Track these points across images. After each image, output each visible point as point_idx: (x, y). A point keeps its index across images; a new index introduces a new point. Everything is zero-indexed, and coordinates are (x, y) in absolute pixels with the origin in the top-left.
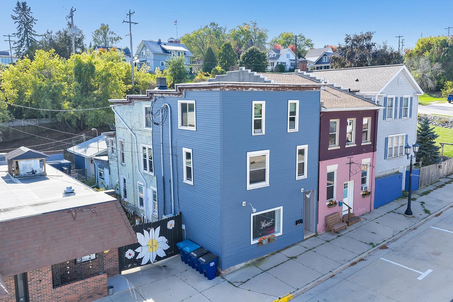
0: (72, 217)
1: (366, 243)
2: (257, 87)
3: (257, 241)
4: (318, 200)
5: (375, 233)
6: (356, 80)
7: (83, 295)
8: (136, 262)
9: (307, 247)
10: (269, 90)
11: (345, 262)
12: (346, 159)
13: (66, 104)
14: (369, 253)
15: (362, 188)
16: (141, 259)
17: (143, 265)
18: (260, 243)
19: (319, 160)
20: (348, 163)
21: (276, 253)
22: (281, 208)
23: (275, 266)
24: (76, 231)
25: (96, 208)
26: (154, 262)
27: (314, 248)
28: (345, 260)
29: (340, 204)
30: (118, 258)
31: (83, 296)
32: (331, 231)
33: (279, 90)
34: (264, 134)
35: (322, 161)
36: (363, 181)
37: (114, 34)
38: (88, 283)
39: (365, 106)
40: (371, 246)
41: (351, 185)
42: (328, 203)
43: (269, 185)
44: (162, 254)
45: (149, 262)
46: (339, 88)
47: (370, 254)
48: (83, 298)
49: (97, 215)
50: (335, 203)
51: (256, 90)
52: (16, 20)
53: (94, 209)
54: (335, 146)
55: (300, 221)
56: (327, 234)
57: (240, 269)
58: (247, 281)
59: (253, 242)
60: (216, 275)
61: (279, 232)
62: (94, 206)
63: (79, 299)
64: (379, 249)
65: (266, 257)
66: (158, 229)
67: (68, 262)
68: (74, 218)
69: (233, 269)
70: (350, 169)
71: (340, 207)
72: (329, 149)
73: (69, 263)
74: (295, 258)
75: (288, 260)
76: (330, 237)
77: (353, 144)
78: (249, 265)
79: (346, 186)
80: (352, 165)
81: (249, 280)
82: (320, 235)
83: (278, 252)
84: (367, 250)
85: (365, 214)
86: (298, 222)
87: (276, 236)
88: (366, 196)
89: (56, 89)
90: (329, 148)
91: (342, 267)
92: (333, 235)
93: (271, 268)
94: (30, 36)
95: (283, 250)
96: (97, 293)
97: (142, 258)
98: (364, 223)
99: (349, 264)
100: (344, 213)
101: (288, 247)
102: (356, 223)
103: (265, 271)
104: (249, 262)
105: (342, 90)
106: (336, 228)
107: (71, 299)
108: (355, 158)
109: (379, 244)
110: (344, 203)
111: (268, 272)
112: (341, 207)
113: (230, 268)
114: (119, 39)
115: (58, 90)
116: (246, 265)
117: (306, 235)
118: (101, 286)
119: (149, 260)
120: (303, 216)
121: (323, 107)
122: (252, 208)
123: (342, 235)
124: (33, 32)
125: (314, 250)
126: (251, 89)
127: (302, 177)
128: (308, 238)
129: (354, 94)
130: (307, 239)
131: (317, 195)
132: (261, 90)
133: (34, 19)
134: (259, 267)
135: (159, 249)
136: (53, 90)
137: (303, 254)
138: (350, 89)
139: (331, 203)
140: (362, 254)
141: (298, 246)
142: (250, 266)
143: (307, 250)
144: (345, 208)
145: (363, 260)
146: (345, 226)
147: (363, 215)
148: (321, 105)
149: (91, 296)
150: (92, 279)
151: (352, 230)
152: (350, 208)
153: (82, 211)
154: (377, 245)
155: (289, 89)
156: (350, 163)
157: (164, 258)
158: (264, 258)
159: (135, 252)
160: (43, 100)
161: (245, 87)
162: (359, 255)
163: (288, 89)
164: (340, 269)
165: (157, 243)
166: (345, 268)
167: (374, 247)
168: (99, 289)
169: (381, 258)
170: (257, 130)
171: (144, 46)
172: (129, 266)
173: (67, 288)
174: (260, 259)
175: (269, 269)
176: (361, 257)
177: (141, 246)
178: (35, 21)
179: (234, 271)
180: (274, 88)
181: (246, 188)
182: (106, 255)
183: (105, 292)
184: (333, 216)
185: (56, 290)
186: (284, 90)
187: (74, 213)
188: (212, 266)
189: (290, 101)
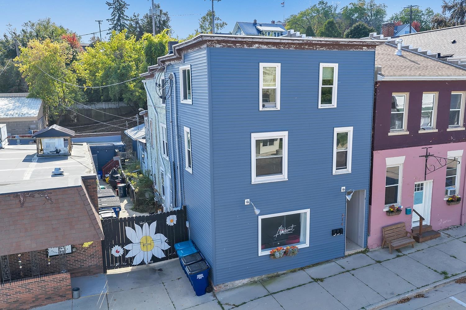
0: (19, 203)
1: (435, 271)
2: (267, 44)
3: (267, 252)
4: (370, 203)
5: (456, 258)
6: (452, 41)
7: (40, 295)
8: (126, 261)
9: (344, 267)
10: (287, 47)
11: (392, 296)
12: (420, 150)
13: (132, 85)
14: (435, 287)
15: (447, 191)
16: (132, 259)
17: (136, 265)
18: (272, 255)
19: (373, 149)
20: (423, 156)
21: (299, 270)
22: (308, 211)
23: (288, 289)
24: (23, 220)
25: (52, 195)
26: (149, 263)
27: (354, 269)
28: (392, 294)
29: (408, 212)
30: (102, 254)
31: (39, 297)
32: (388, 247)
33: (303, 49)
34: (279, 109)
35: (378, 151)
36: (450, 182)
37: (220, 20)
38: (46, 282)
39: (455, 75)
40: (443, 276)
41: (428, 186)
42: (386, 209)
43: (287, 180)
44: (161, 255)
45: (143, 263)
46: (424, 54)
47: (437, 288)
48: (39, 298)
49: (52, 203)
50: (399, 210)
51: (265, 47)
52: (111, 7)
53: (49, 195)
54: (400, 130)
55: (340, 231)
56: (382, 250)
57: (241, 286)
58: (242, 304)
59: (261, 253)
60: (207, 290)
61: (305, 242)
62: (50, 191)
63: (34, 299)
64: (454, 282)
65: (284, 274)
66: (154, 224)
67: (19, 255)
68: (22, 205)
69: (231, 286)
70: (426, 164)
71: (406, 215)
72: (390, 134)
73: (20, 257)
74: (322, 280)
75: (310, 282)
76: (384, 255)
77: (433, 128)
78: (255, 282)
79: (420, 187)
80: (430, 158)
81: (245, 303)
82: (371, 251)
83: (302, 269)
84: (434, 281)
85: (450, 229)
86: (335, 232)
87: (299, 248)
88: (453, 203)
89: (124, 69)
90: (389, 132)
91: (384, 303)
92: (392, 254)
93: (282, 291)
94: (123, 21)
95: (309, 267)
96: (58, 294)
97: (134, 257)
98: (445, 241)
99: (396, 299)
100: (414, 225)
101: (318, 263)
102: (431, 239)
103: (271, 294)
104: (256, 279)
105: (428, 56)
106: (396, 244)
107: (24, 298)
108: (435, 149)
109: (456, 275)
110: (414, 210)
111: (275, 295)
112: (409, 216)
113: (226, 284)
114: (224, 25)
115: (126, 70)
116: (251, 281)
117: (349, 249)
118: (62, 287)
119: (143, 261)
120: (343, 223)
121: (381, 74)
122: (254, 209)
123: (404, 255)
124: (125, 17)
125: (352, 272)
126: (257, 45)
127: (342, 172)
128: (353, 254)
129: (444, 60)
130: (350, 255)
131: (368, 197)
132: (273, 48)
133: (127, 4)
134: (267, 287)
135: (156, 248)
136: (121, 71)
137: (334, 277)
138: (439, 54)
139: (392, 210)
140: (423, 287)
141: (333, 264)
142: (256, 284)
143: (344, 270)
144: (415, 217)
145: (423, 296)
146: (411, 243)
147: (448, 229)
148: (377, 71)
149: (50, 298)
150: (51, 277)
151: (422, 250)
152: (422, 219)
153: (33, 197)
154: (453, 275)
155: (321, 48)
156: (427, 156)
157: (163, 259)
158: (278, 276)
159: (124, 249)
160: (111, 80)
161: (247, 43)
162: (418, 288)
163: (319, 48)
164: (380, 306)
165: (153, 242)
166: (389, 305)
167: (446, 278)
168: (61, 291)
169: (453, 298)
170: (266, 104)
171: (239, 28)
172: (116, 265)
173: (18, 285)
174: (273, 276)
175: (278, 292)
176: (420, 291)
177: (132, 243)
178: (127, 6)
179: (232, 287)
180: (296, 45)
181: (251, 181)
182: (86, 250)
183: (68, 294)
184: (393, 227)
185: (4, 286)
186: (312, 49)
187: (22, 199)
188: (200, 278)
189: (322, 65)
